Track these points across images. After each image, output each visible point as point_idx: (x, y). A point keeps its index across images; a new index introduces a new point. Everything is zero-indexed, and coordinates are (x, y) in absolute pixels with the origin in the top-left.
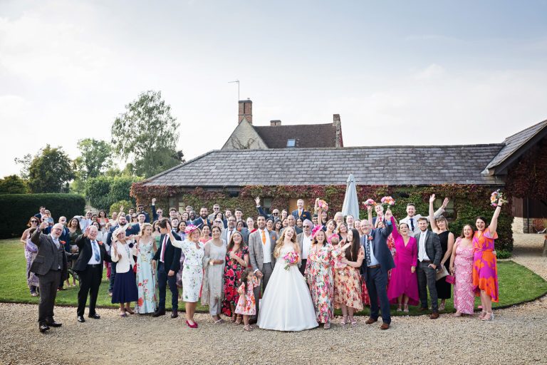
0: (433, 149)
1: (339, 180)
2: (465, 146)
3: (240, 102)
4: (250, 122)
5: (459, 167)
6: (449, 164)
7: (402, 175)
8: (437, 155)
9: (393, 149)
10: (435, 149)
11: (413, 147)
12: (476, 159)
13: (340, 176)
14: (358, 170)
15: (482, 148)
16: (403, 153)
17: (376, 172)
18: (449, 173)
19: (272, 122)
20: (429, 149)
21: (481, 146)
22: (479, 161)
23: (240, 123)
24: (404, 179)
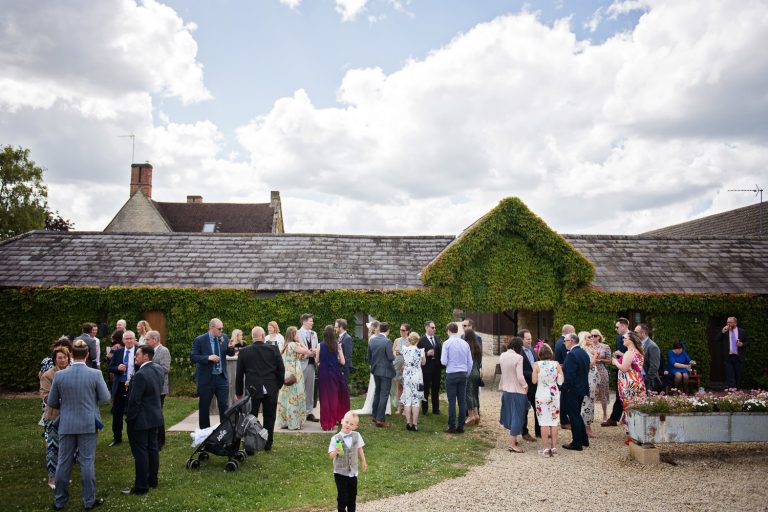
0: (362, 241)
1: (219, 281)
2: (405, 238)
3: (134, 166)
4: (147, 195)
5: (391, 267)
6: (379, 262)
7: (312, 275)
8: (366, 249)
9: (308, 239)
10: (366, 240)
11: (336, 237)
12: (415, 256)
13: (221, 275)
14: (251, 267)
15: (426, 241)
16: (321, 245)
17: (275, 270)
18: (376, 274)
19: (189, 197)
20: (357, 240)
21: (424, 238)
22: (419, 258)
23: (131, 196)
24: (312, 281)
